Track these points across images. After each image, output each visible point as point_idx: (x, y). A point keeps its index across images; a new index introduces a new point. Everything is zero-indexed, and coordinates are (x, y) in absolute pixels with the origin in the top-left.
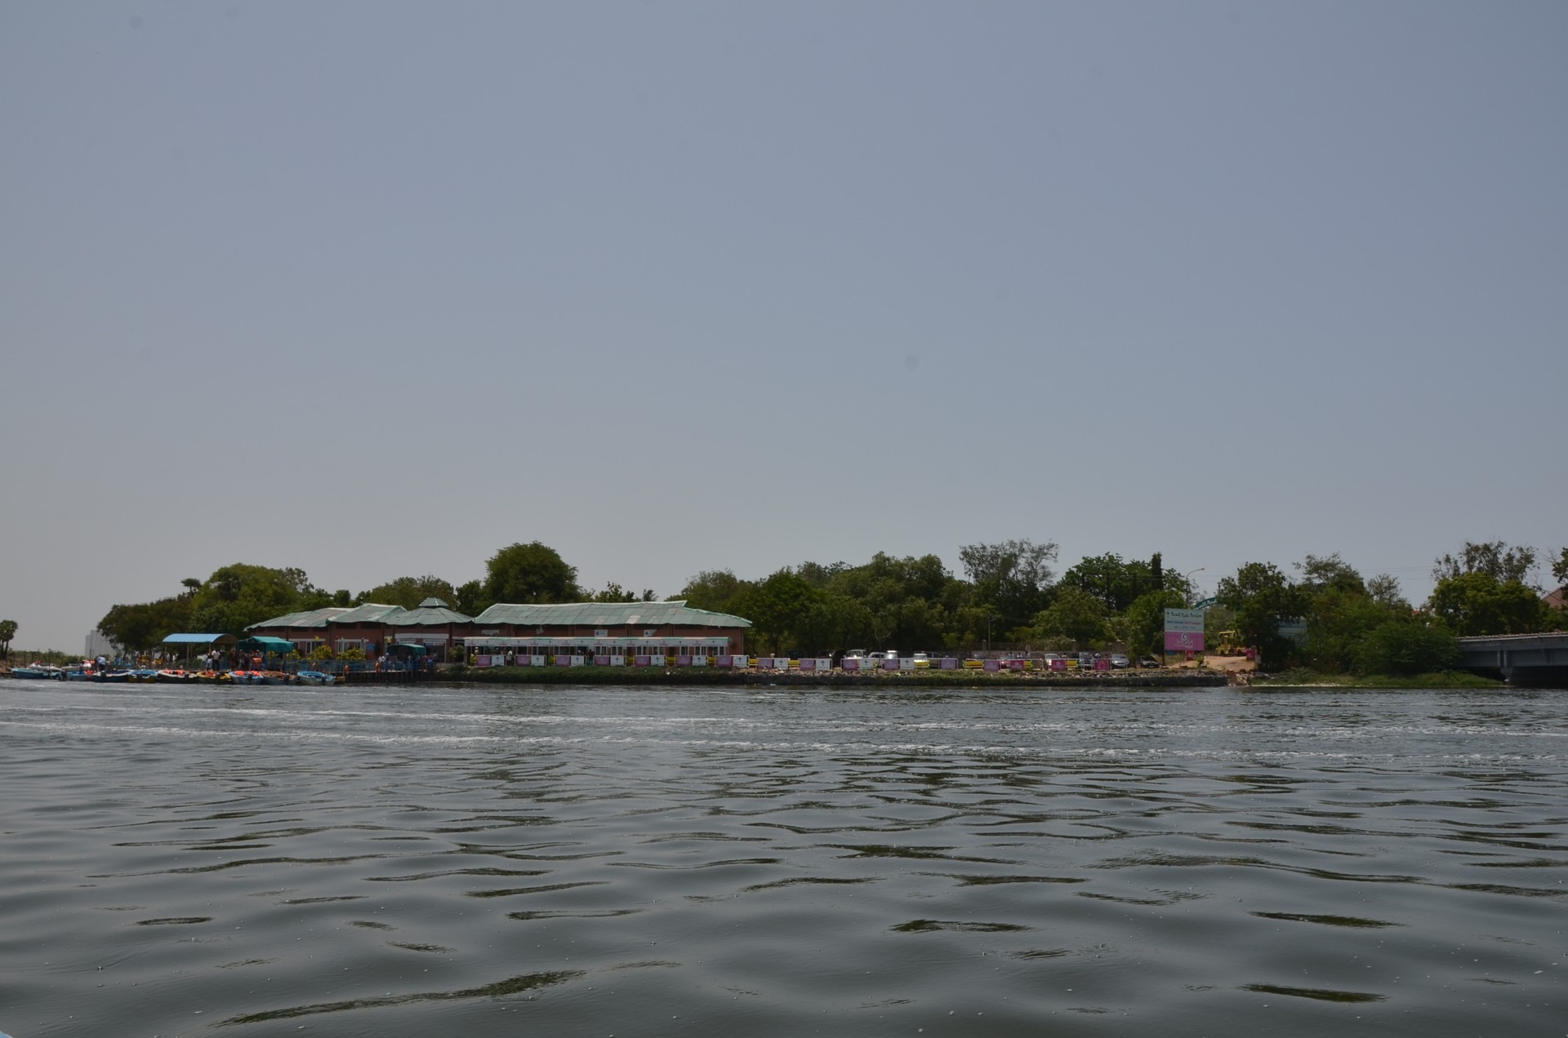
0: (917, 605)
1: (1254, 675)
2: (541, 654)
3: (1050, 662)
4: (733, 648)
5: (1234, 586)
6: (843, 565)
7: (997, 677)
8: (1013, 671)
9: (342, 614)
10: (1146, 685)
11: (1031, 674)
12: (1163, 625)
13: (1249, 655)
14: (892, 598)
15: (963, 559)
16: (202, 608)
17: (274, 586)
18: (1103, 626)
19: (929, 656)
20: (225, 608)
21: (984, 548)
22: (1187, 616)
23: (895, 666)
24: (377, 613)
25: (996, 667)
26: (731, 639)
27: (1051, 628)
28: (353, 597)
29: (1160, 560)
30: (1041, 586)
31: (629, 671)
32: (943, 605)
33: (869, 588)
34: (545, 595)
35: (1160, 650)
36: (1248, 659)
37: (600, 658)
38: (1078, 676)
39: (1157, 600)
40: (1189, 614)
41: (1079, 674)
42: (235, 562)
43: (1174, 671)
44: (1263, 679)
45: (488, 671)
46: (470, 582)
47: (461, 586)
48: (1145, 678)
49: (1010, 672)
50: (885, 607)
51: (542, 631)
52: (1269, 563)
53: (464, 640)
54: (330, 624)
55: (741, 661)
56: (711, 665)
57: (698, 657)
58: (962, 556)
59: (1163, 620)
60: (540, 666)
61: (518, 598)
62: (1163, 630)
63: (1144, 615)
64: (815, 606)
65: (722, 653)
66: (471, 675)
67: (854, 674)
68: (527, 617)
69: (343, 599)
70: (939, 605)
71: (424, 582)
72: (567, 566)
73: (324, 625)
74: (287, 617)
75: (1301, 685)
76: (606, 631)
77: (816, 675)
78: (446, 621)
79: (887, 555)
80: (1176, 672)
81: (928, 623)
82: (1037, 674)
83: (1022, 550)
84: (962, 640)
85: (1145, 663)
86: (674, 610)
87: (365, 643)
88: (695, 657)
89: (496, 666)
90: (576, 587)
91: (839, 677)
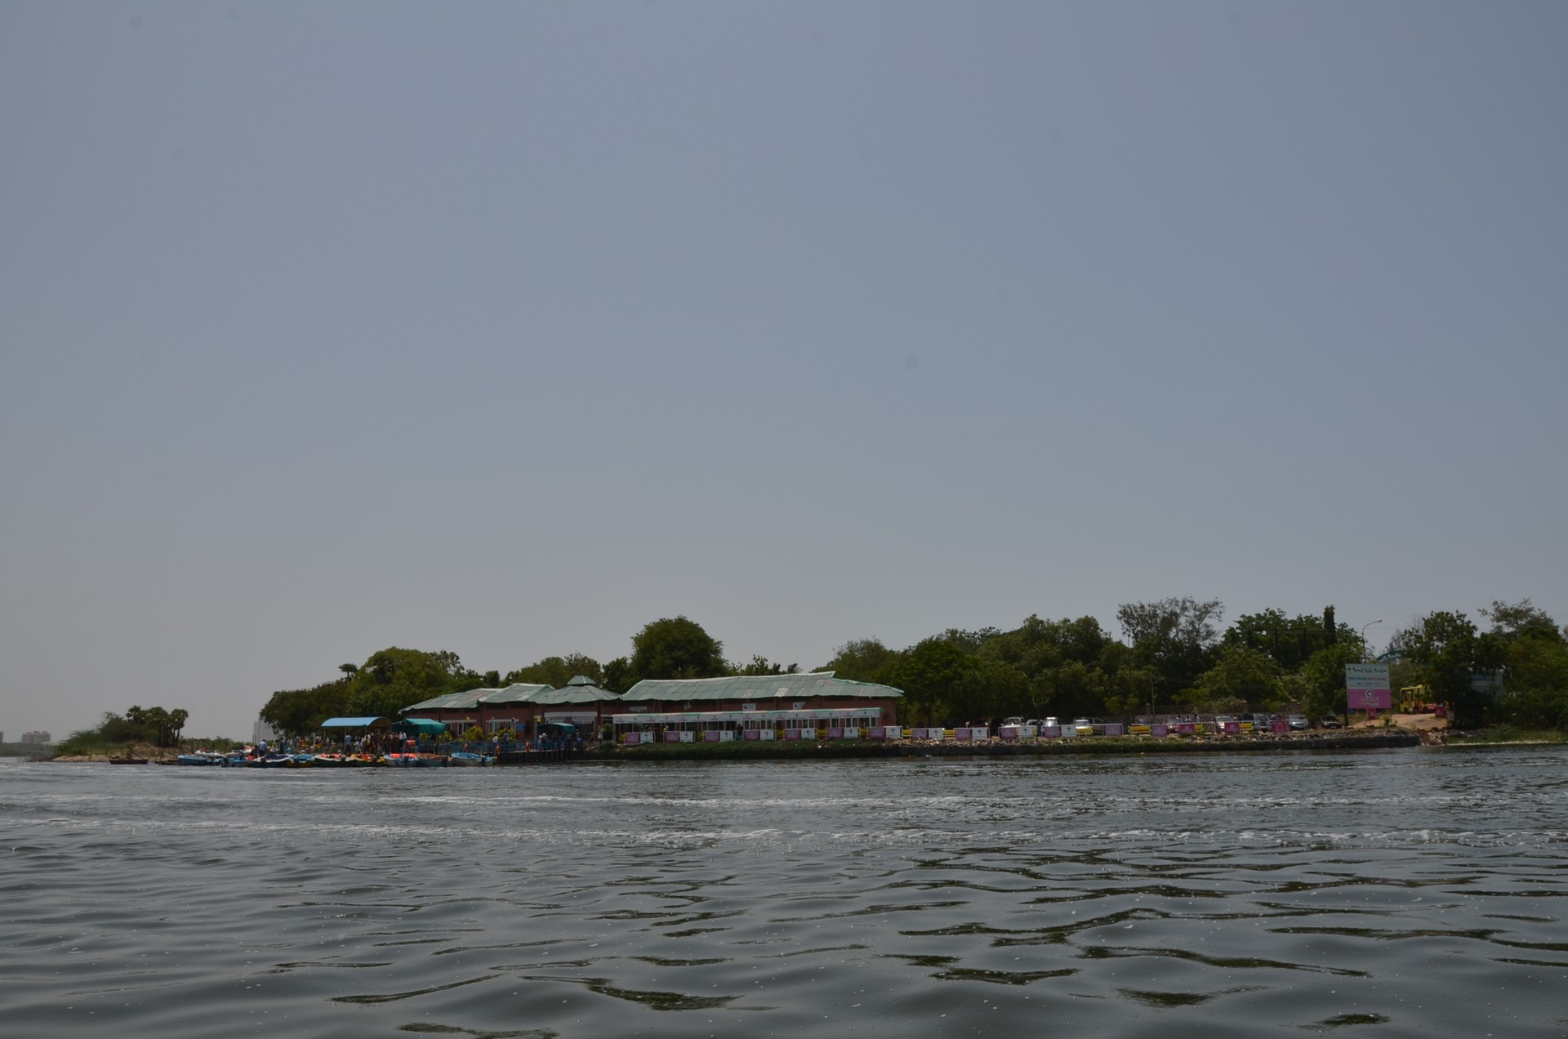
0: (1075, 669)
1: (1448, 733)
2: (689, 730)
3: (1222, 725)
4: (885, 719)
5: (1421, 637)
6: (993, 631)
7: (1166, 742)
8: (1184, 736)
9: (493, 695)
10: (1331, 747)
11: (1203, 738)
12: (1344, 681)
13: (1438, 711)
14: (1047, 662)
15: (1121, 618)
16: (358, 692)
17: (426, 669)
18: (1275, 685)
19: (1091, 722)
20: (380, 692)
21: (1142, 607)
22: (1370, 671)
23: (1056, 733)
24: (527, 692)
25: (1164, 732)
26: (883, 710)
27: (1219, 689)
28: (502, 677)
29: (1333, 613)
30: (1204, 645)
31: (780, 745)
32: (1102, 668)
33: (1023, 653)
34: (691, 670)
35: (1342, 708)
36: (1437, 717)
37: (749, 733)
38: (1255, 740)
39: (1335, 656)
40: (1372, 669)
41: (1255, 737)
42: (389, 647)
43: (1360, 731)
44: (1460, 737)
45: (637, 749)
46: (617, 659)
47: (607, 663)
48: (1328, 740)
49: (1180, 737)
50: (1041, 672)
51: (689, 706)
52: (1457, 611)
53: (612, 718)
54: (481, 705)
55: (894, 732)
56: (863, 737)
57: (849, 729)
58: (1120, 615)
59: (1344, 676)
60: (688, 743)
61: (665, 674)
62: (1345, 688)
63: (1321, 672)
64: (968, 673)
65: (874, 724)
66: (620, 753)
67: (1013, 743)
68: (674, 692)
69: (492, 680)
70: (1098, 669)
71: (571, 660)
72: (712, 640)
73: (475, 706)
74: (439, 699)
75: (1503, 743)
76: (754, 705)
77: (973, 744)
78: (594, 699)
79: (1039, 617)
80: (1363, 732)
81: (1088, 687)
82: (1209, 738)
83: (1184, 609)
84: (1126, 704)
85: (1326, 723)
86: (822, 681)
87: (515, 723)
88: (846, 729)
89: (645, 743)
90: (721, 662)
91: (997, 746)
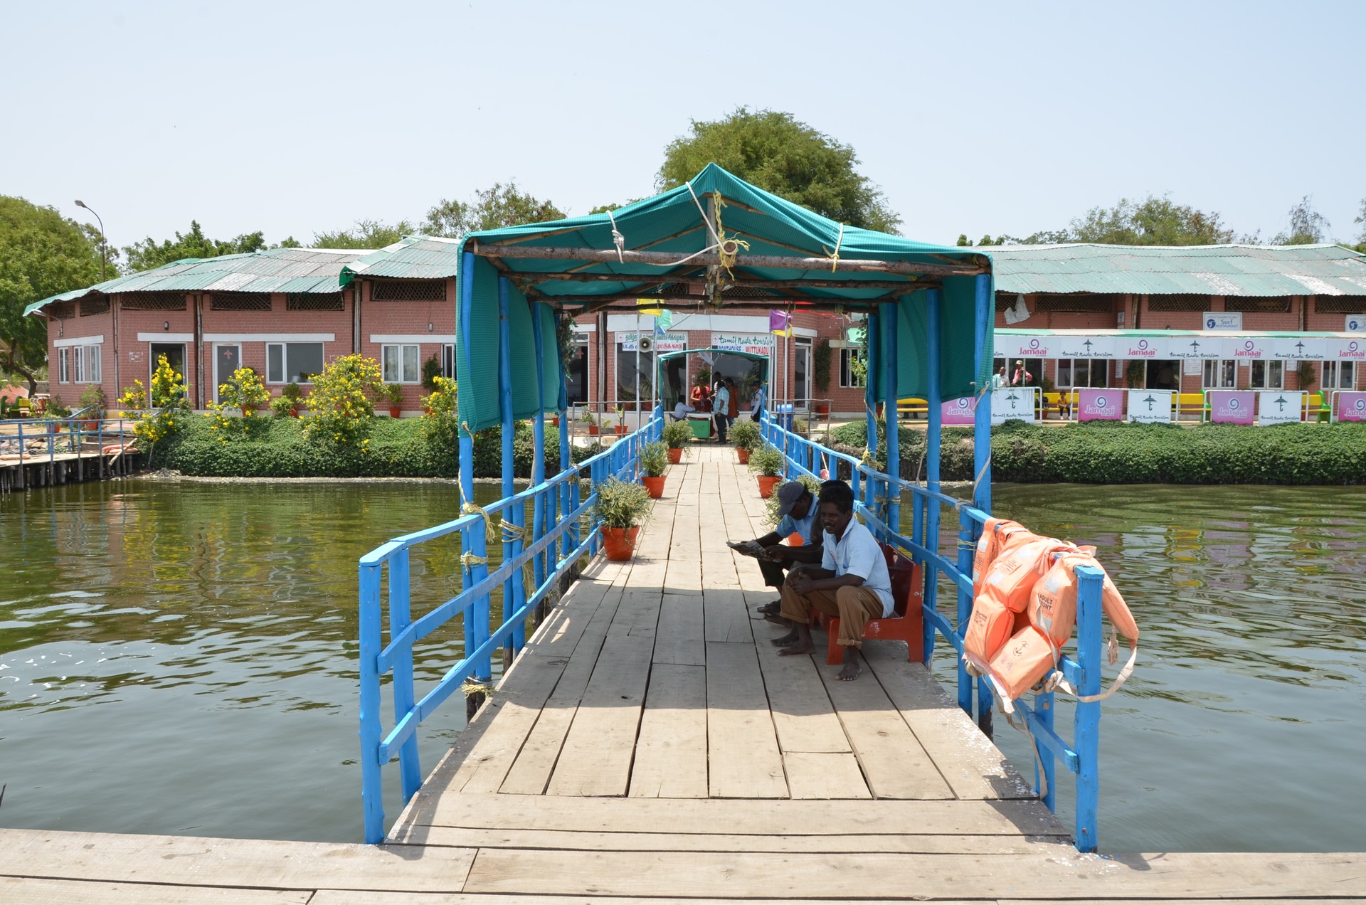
54: (347, 285)
73: (333, 286)
76: (1237, 317)
